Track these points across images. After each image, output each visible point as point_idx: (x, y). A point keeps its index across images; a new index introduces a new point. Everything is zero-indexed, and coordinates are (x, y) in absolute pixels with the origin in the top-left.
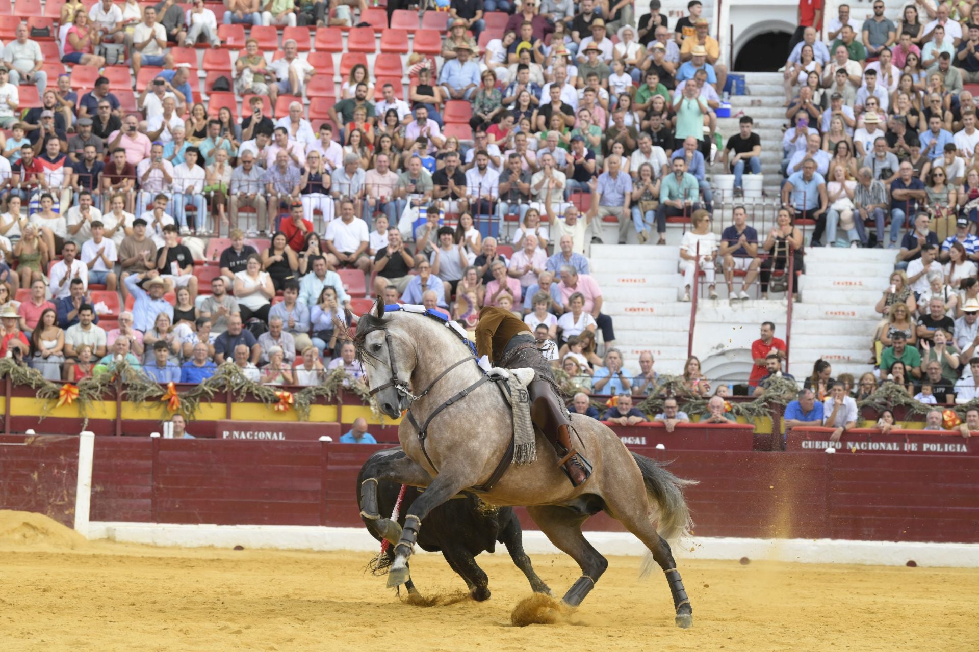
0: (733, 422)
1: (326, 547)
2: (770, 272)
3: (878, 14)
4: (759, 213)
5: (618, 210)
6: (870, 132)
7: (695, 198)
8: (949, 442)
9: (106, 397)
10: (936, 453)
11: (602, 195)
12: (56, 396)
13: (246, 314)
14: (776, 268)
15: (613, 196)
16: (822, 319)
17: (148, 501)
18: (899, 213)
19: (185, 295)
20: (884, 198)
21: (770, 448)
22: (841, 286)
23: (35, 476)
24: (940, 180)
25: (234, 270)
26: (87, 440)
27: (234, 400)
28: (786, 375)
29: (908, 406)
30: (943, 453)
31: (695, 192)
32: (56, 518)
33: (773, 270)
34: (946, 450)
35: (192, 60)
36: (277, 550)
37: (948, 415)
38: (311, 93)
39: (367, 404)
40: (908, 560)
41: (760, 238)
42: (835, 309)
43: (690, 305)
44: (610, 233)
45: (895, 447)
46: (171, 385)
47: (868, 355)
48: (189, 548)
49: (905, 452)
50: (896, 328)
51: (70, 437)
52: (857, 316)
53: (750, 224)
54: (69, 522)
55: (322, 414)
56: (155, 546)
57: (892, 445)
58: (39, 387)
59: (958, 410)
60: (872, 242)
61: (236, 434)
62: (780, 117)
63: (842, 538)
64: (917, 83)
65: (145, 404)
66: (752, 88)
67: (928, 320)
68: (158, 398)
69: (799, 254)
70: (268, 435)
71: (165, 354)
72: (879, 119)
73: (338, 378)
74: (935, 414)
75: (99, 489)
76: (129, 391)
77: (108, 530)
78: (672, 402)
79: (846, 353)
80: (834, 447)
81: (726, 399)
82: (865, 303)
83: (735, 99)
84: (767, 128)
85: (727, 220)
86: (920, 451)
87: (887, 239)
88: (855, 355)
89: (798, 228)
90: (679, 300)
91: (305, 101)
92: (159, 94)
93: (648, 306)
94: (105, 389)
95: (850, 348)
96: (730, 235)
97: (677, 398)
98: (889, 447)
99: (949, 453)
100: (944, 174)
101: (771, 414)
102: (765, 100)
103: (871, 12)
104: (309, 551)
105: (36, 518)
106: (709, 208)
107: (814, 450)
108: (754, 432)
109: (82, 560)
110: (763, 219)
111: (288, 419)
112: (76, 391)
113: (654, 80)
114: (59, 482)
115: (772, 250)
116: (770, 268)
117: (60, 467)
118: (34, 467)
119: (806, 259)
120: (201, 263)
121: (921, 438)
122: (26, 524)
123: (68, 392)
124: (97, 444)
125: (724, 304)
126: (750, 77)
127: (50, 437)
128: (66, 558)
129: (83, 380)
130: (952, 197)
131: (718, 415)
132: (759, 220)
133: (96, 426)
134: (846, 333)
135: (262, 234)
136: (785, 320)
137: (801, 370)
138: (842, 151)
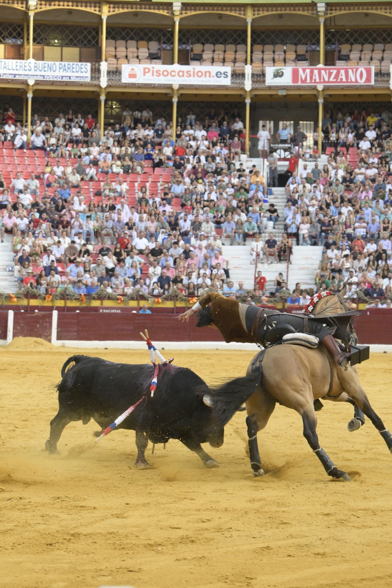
0: (269, 305)
1: (135, 348)
2: (281, 254)
3: (316, 168)
4: (277, 235)
5: (230, 234)
6: (313, 207)
7: (256, 230)
9: (61, 299)
11: (226, 229)
12: (44, 299)
13: (108, 270)
14: (283, 253)
15: (229, 229)
16: (298, 270)
17: (76, 333)
18: (323, 234)
19: (87, 265)
20: (319, 229)
22: (305, 259)
23: (38, 326)
24: (337, 223)
25: (103, 255)
26: (55, 313)
27: (104, 299)
28: (287, 289)
31: (256, 228)
32: (45, 339)
35: (88, 185)
36: (118, 349)
38: (128, 196)
39: (148, 300)
41: (278, 243)
42: (303, 266)
43: (254, 266)
44: (228, 242)
46: (83, 294)
47: (314, 282)
48: (90, 349)
50: (323, 273)
51: (49, 312)
52: (310, 269)
53: (274, 238)
54: (50, 341)
55: (133, 304)
56: (78, 348)
58: (39, 296)
60: (315, 244)
61: (104, 311)
62: (284, 202)
64: (330, 191)
65: (74, 301)
66: (275, 193)
67: (333, 271)
68: (79, 299)
69: (290, 248)
70: (115, 311)
71: (80, 284)
72: (316, 203)
73: (138, 291)
75: (59, 329)
76: (69, 297)
77: (63, 343)
78: (249, 299)
79: (306, 281)
81: (266, 297)
82: (313, 264)
83: (270, 197)
84: (280, 206)
87: (320, 243)
88: (310, 282)
89: (290, 240)
90: (251, 264)
91: (126, 199)
92: (78, 196)
93: (241, 266)
94: (61, 296)
95: (308, 279)
96: (268, 242)
97: (251, 297)
100: (338, 221)
101: (282, 302)
102: (279, 197)
103: (314, 167)
104: (129, 349)
105: (39, 340)
106: (260, 233)
109: (54, 353)
110: (279, 237)
111: (122, 305)
112: (51, 297)
113: (242, 191)
114: (46, 327)
115: (282, 248)
117: (46, 322)
118: (38, 322)
119: (293, 250)
120: (92, 254)
122: (36, 342)
123: (49, 297)
124: (59, 315)
125: (266, 265)
126: (274, 189)
127: (43, 313)
128: (49, 353)
129: (53, 293)
130: (341, 229)
131: (265, 302)
133: (58, 308)
134: (306, 274)
135: (112, 244)
136: (286, 270)
137: (292, 287)
138: (305, 214)
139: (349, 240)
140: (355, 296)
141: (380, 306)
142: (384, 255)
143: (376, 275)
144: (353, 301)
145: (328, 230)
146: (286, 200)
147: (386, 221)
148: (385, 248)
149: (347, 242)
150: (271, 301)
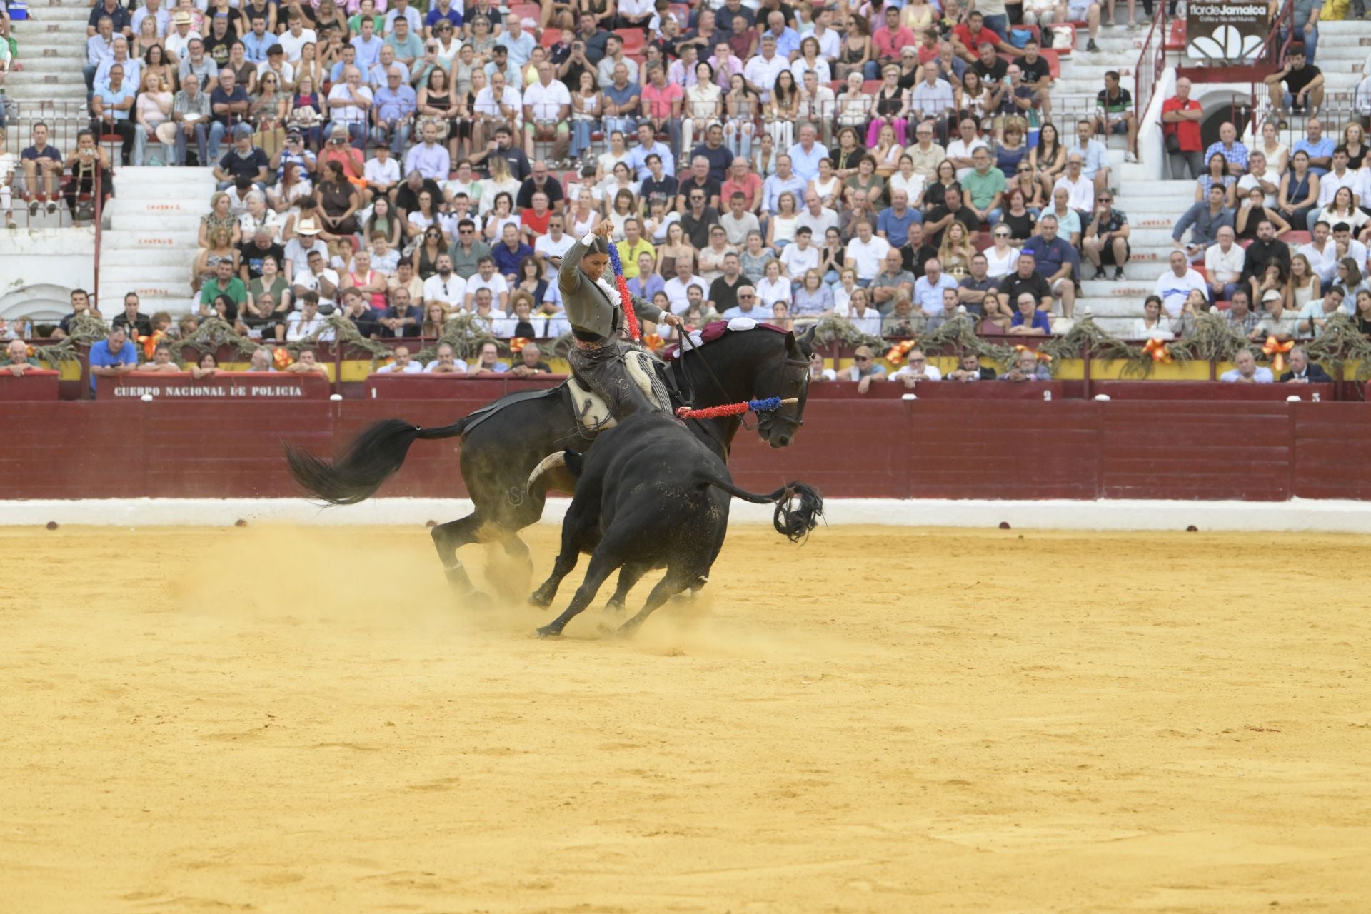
0: (39, 368)
2: (74, 196)
4: (60, 129)
6: (183, 35)
8: (282, 385)
10: (266, 397)
14: (81, 191)
16: (134, 248)
18: (217, 125)
21: (79, 397)
22: (155, 210)
24: (272, 87)
28: (94, 313)
29: (234, 345)
30: (275, 397)
33: (77, 193)
34: (278, 393)
37: (280, 354)
40: (237, 519)
41: (64, 157)
42: (149, 236)
45: (220, 392)
49: (233, 398)
52: (174, 244)
53: (49, 142)
57: (217, 390)
59: (291, 349)
60: (190, 160)
63: (162, 496)
69: (106, 176)
74: (263, 353)
79: (162, 287)
80: (151, 393)
81: (27, 342)
82: (184, 229)
84: (69, 30)
85: (24, 138)
86: (248, 395)
88: (174, 288)
95: (167, 281)
96: (30, 153)
98: (214, 392)
99: (281, 397)
101: (79, 357)
107: (129, 397)
108: (60, 378)
110: (65, 136)
116: (75, 190)
119: (116, 181)
121: (249, 381)
125: (23, 233)
130: (281, 107)
132: (60, 137)
134: (163, 264)
136: (92, 250)
137: (110, 308)
138: (156, 57)
139: (307, 146)
140: (330, 336)
141: (414, 368)
142: (425, 195)
143: (401, 263)
144: (322, 351)
145: (235, 114)
146: (88, 11)
147: (438, 81)
148: (428, 173)
149: (301, 155)
150: (41, 357)
